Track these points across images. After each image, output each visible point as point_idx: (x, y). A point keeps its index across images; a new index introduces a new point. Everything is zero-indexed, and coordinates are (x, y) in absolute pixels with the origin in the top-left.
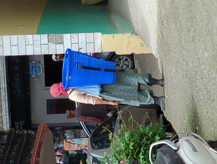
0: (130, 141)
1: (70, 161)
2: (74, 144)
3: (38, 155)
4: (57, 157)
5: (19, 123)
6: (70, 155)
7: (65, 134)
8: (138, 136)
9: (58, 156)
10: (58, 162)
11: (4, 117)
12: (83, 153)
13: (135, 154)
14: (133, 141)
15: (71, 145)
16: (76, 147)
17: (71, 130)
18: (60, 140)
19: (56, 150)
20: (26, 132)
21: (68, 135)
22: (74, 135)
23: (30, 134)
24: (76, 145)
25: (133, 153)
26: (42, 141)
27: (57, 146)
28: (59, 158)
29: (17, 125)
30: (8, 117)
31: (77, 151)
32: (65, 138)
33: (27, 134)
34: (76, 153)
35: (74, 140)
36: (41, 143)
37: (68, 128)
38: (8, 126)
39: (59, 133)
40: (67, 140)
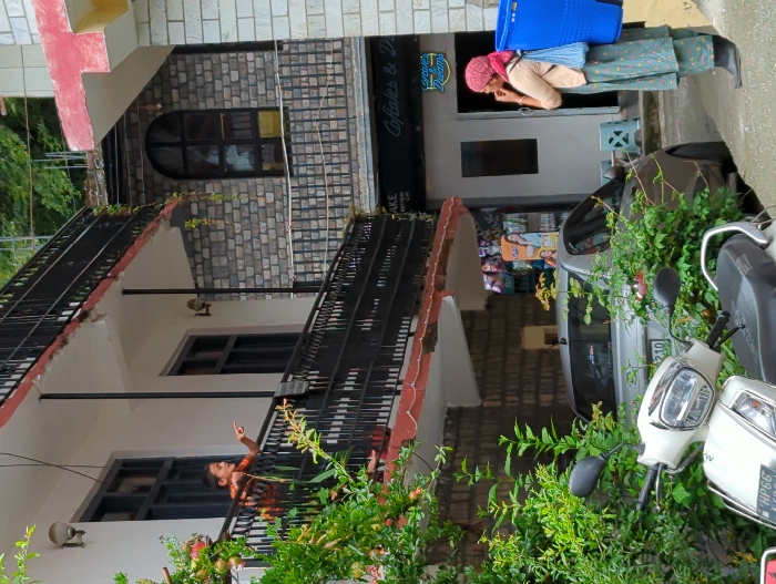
0: (656, 231)
1: (516, 285)
2: (526, 246)
3: (442, 270)
4: (485, 277)
5: (399, 197)
6: (515, 271)
7: (505, 224)
8: (675, 219)
9: (489, 273)
10: (488, 287)
11: (363, 184)
12: (546, 267)
13: (668, 259)
14: (664, 231)
15: (518, 247)
16: (529, 254)
17: (517, 214)
18: (493, 237)
19: (484, 260)
20: (413, 216)
21: (512, 226)
22: (526, 224)
23: (424, 222)
24: (530, 249)
25: (662, 257)
26: (451, 236)
27: (486, 251)
28: (490, 279)
29: (392, 201)
30: (372, 183)
31: (532, 262)
32: (505, 232)
33: (417, 221)
34: (529, 266)
35: (526, 236)
36: (448, 242)
37: (511, 210)
38: (374, 205)
39: (490, 220)
40: (509, 238)
